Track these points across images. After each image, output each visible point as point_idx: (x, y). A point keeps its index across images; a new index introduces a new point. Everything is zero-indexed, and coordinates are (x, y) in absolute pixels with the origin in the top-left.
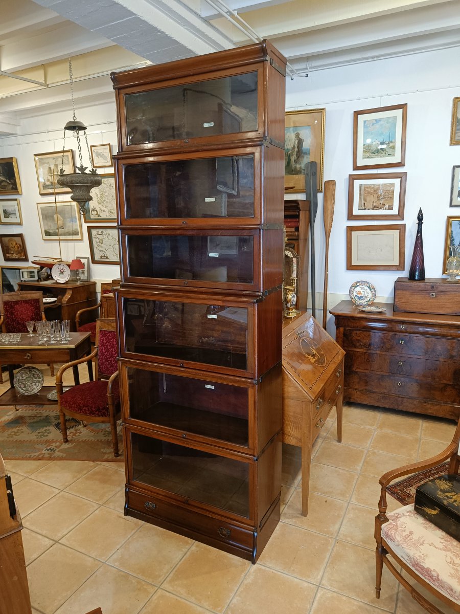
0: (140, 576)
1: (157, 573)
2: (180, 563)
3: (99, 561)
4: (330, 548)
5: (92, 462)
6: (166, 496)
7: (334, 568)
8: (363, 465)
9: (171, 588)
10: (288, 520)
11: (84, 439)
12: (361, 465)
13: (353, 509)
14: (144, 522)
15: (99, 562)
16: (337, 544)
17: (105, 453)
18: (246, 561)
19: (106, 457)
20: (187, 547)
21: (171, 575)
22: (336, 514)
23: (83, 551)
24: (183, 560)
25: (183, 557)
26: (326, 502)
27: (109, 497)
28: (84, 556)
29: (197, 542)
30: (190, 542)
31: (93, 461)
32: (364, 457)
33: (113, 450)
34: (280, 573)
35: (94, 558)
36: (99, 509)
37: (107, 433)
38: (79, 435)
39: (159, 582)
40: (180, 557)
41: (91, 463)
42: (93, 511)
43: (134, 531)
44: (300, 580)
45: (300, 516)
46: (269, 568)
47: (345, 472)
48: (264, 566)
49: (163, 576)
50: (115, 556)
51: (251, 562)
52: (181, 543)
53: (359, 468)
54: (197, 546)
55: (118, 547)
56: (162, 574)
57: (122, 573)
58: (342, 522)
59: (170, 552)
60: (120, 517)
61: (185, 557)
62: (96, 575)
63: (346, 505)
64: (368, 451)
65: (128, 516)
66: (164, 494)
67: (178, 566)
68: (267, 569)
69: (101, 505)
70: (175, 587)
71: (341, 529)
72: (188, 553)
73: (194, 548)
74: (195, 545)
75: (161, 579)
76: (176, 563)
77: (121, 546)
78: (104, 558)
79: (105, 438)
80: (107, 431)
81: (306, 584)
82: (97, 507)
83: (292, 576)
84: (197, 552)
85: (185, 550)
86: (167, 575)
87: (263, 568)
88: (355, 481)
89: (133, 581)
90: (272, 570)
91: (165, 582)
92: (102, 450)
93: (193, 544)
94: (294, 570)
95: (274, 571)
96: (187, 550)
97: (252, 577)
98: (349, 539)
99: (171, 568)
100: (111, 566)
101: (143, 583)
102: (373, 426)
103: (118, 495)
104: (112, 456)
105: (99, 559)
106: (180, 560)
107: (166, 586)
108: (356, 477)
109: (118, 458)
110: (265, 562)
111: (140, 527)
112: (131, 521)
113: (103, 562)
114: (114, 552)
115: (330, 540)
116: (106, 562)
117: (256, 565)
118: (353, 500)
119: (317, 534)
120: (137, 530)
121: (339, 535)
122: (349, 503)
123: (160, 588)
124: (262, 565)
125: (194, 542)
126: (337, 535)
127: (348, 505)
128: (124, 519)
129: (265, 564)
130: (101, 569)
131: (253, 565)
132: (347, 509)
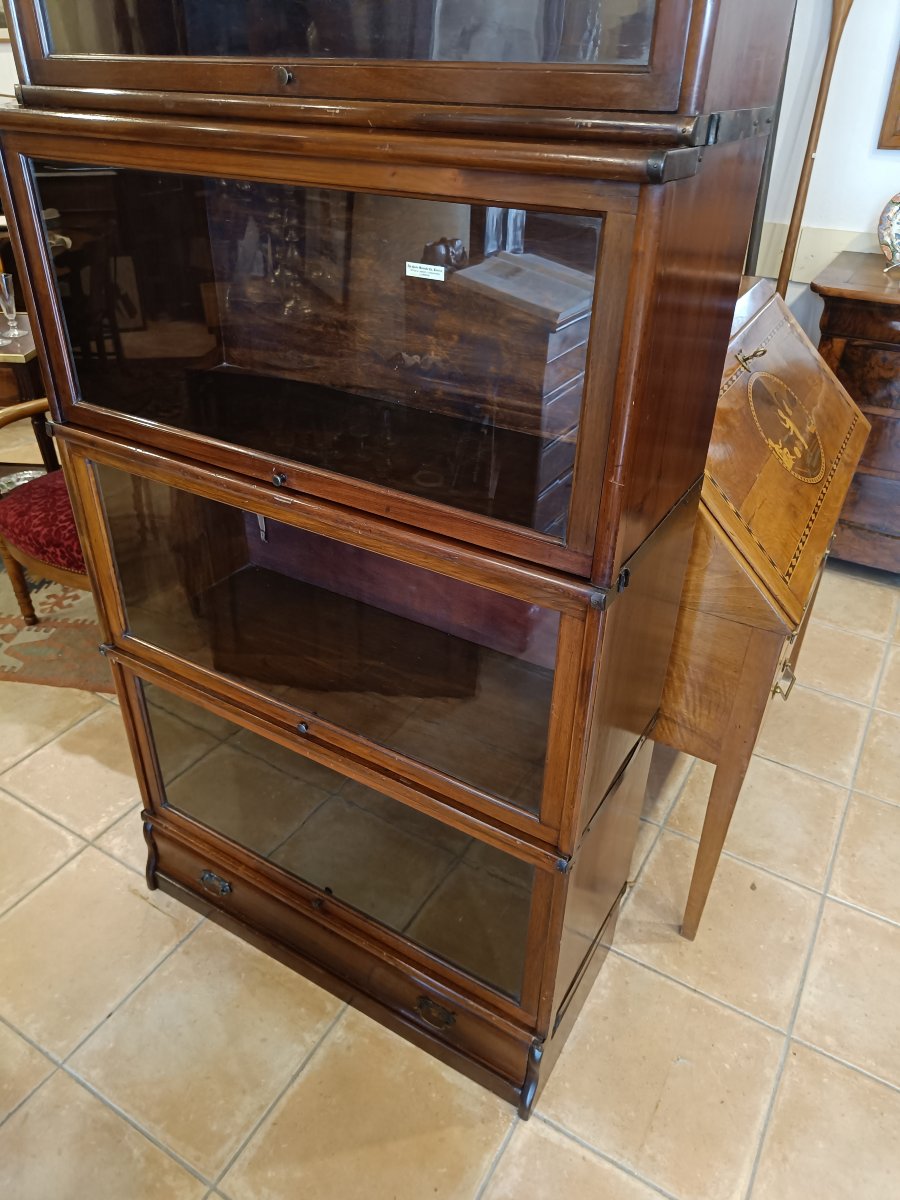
0: (158, 1133)
1: (214, 1128)
2: (290, 1092)
3: (46, 1055)
4: (771, 1073)
5: (87, 694)
6: (257, 871)
7: (785, 1159)
8: (860, 759)
10: (637, 948)
11: (82, 618)
12: (853, 760)
13: (837, 921)
14: (201, 917)
15: (45, 1061)
16: (793, 1061)
18: (499, 1101)
20: (319, 1026)
21: (258, 1138)
22: (786, 940)
24: (299, 1080)
25: (302, 1069)
26: (753, 887)
29: (350, 1009)
30: (329, 1007)
31: (93, 690)
32: (860, 735)
34: (607, 1166)
35: (31, 1042)
36: (79, 858)
38: (70, 606)
39: (217, 1167)
40: (294, 1066)
41: (87, 697)
42: (64, 860)
43: (167, 949)
45: (675, 935)
46: (573, 1139)
47: (807, 783)
48: (558, 1129)
49: (234, 1138)
50: (95, 1043)
51: (514, 1109)
52: (302, 1011)
53: (848, 772)
54: (350, 1027)
55: (111, 1006)
56: (228, 1131)
57: (106, 1114)
58: (805, 973)
59: (264, 1041)
60: (135, 892)
61: (308, 1067)
62: (27, 1115)
63: (814, 904)
64: (873, 714)
65: (158, 892)
66: (252, 863)
67: (283, 1101)
68: (567, 1143)
69: (88, 844)
70: (265, 1191)
71: (805, 998)
72: (321, 1053)
73: (339, 1033)
74: (343, 1021)
75: (224, 1152)
76: (279, 1092)
77: (121, 1004)
78: (61, 1044)
82: (74, 851)
83: (647, 1184)
84: (349, 1048)
85: (311, 1039)
86: (248, 1134)
87: (554, 1136)
88: (839, 817)
89: (136, 1152)
90: (582, 1152)
91: (236, 1166)
93: (338, 1018)
94: (653, 1158)
95: (589, 1156)
96: (316, 1038)
97: (516, 1173)
98: (829, 1040)
99: (261, 1108)
100: (78, 1081)
101: (166, 1162)
102: (882, 631)
105: (45, 1048)
106: (294, 1078)
107: (235, 1182)
108: (842, 803)
110: (562, 1116)
111: (188, 937)
112: (166, 910)
113: (55, 1063)
114: (95, 1023)
115: (769, 1038)
116: (65, 1061)
117: (531, 1122)
118: (834, 886)
119: (728, 1012)
120: (177, 946)
121: (798, 1021)
122: (824, 897)
123: (214, 1189)
124: (551, 1125)
125: (344, 1010)
126: (792, 1023)
127: (822, 906)
128: (145, 899)
129: (560, 1120)
130: (44, 1092)
131: (521, 1121)
132: (818, 923)
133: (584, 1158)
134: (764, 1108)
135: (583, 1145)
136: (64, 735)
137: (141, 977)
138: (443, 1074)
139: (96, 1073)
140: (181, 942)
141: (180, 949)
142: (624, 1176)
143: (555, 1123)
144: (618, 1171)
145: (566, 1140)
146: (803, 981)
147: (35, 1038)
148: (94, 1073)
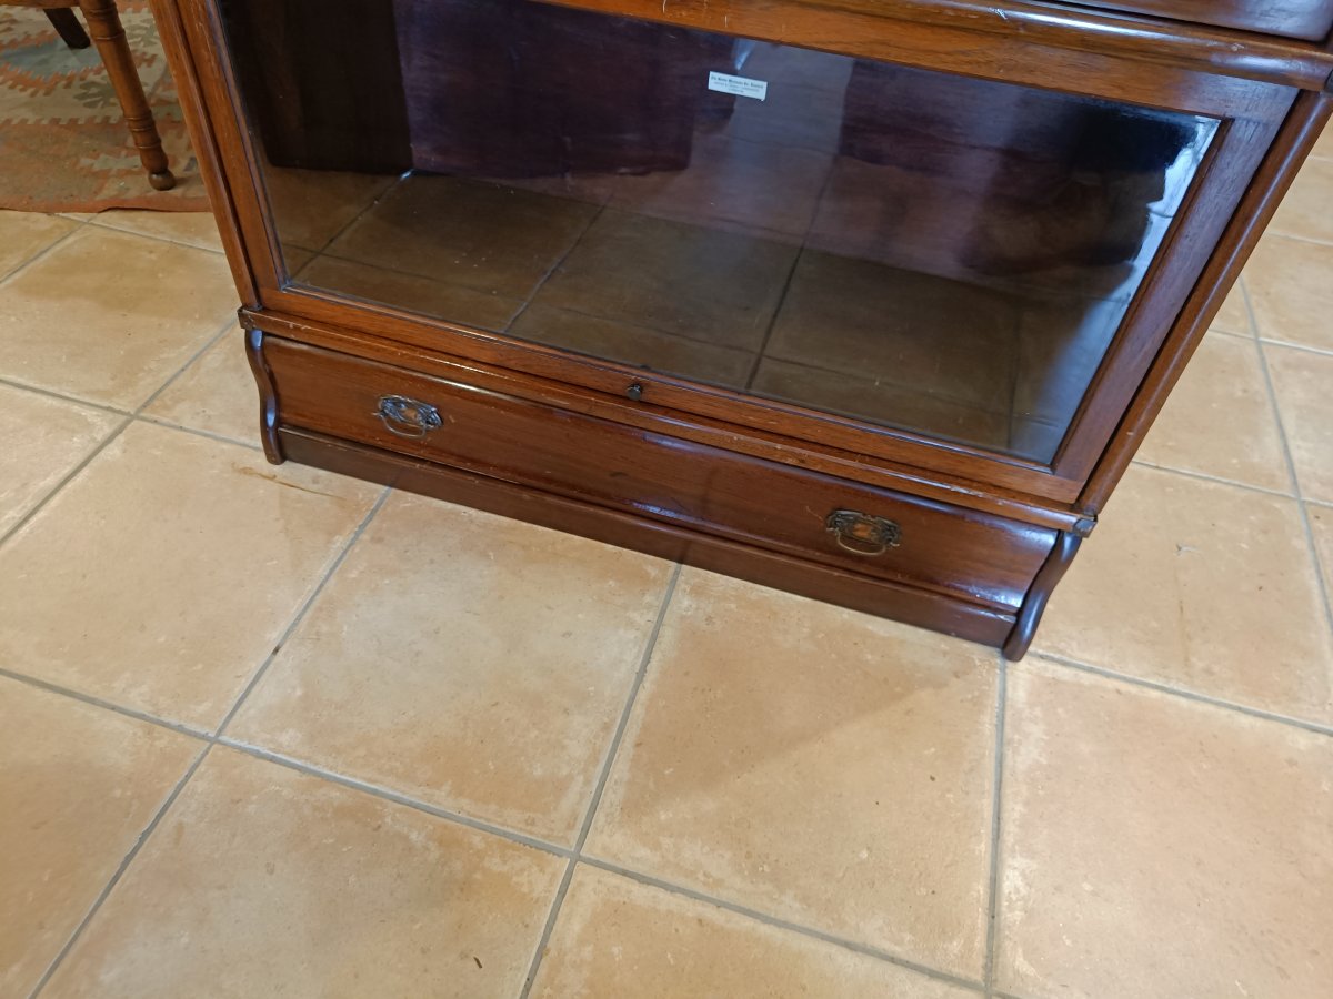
0: (443, 799)
1: (538, 772)
2: (642, 696)
3: (180, 729)
4: (1301, 544)
5: (42, 217)
9: (643, 852)
13: (1287, 365)
14: (383, 489)
15: (181, 738)
16: (1319, 525)
17: (104, 175)
18: (967, 645)
19: (110, 191)
20: (648, 598)
21: (621, 770)
22: (1239, 394)
24: (652, 677)
25: (647, 660)
27: (168, 373)
28: (80, 708)
29: (688, 569)
31: (49, 211)
33: (137, 160)
34: (1155, 694)
35: (141, 717)
36: (121, 438)
37: (94, 90)
39: (570, 827)
40: (632, 657)
41: (41, 221)
42: (92, 447)
43: (340, 542)
44: (1260, 722)
46: (1090, 670)
48: (1065, 664)
49: (581, 779)
50: (267, 694)
51: (994, 651)
52: (613, 584)
54: (698, 591)
55: (274, 636)
56: (565, 771)
57: (336, 795)
58: (1280, 426)
59: (567, 634)
60: (247, 471)
61: (656, 656)
62: (180, 828)
63: (1251, 350)
65: (288, 465)
68: (1086, 678)
69: (131, 418)
70: (666, 842)
71: (1296, 454)
72: (668, 634)
73: (684, 603)
74: (682, 586)
75: (574, 799)
76: (626, 699)
77: (291, 631)
78: (203, 708)
79: (89, 112)
80: (93, 84)
81: (1303, 741)
82: (108, 430)
83: (1219, 704)
84: (709, 620)
85: (643, 619)
86: (600, 769)
87: (1065, 673)
89: (417, 837)
90: (1112, 684)
91: (600, 817)
92: (85, 161)
93: (675, 584)
94: (1208, 671)
95: (1124, 687)
96: (652, 616)
97: (1037, 731)
99: (606, 728)
100: (259, 755)
101: (477, 840)
103: (213, 360)
104: (140, 186)
105: (174, 721)
106: (643, 670)
107: (608, 840)
109: (177, 192)
110: (1062, 645)
111: (370, 518)
112: (315, 487)
113: (204, 737)
114: (254, 666)
115: (1277, 505)
116: (220, 732)
117: (1024, 664)
118: (1263, 328)
119: (1212, 485)
120: (357, 534)
121: (1301, 480)
122: (1258, 343)
123: (580, 859)
124: (1052, 660)
125: (677, 573)
126: (1295, 483)
127: (1260, 352)
128: (273, 478)
129: (1061, 652)
130: (199, 785)
131: (1010, 664)
132: (1265, 370)
133: (1118, 692)
134: (1314, 583)
135: (1108, 676)
136: (18, 275)
137: (311, 587)
138: (870, 627)
139: (289, 738)
140: (362, 527)
141: (365, 537)
142: (1183, 702)
143: (1057, 656)
144: (1170, 697)
145: (1082, 674)
146: (1283, 435)
147: (146, 709)
148: (285, 738)
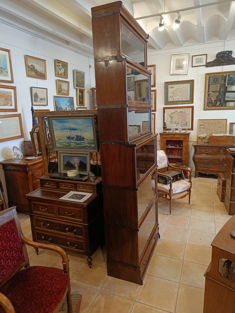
3: (179, 286)
23: (176, 296)
28: (179, 294)
30: (155, 255)
36: (139, 301)
50: (174, 280)
52: (156, 258)
55: (167, 281)
57: (182, 274)
60: (144, 287)
62: (188, 283)
69: (135, 302)
70: (181, 256)
77: (166, 280)
78: (176, 284)
85: (160, 256)
86: (176, 259)
89: (184, 269)
99: (172, 259)
100: (180, 279)
101: (184, 265)
105: (178, 287)
107: (182, 258)
113: (179, 284)
114: (171, 281)
116: (179, 283)
120: (152, 276)
123: (183, 260)
128: (145, 284)
137: (161, 279)
141: (153, 275)
147: (178, 289)
148: (178, 278)
